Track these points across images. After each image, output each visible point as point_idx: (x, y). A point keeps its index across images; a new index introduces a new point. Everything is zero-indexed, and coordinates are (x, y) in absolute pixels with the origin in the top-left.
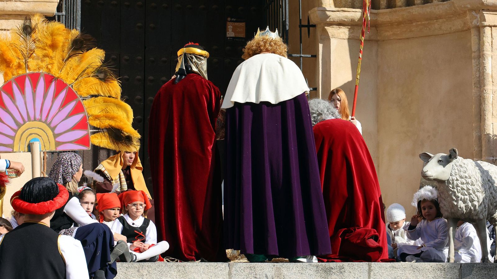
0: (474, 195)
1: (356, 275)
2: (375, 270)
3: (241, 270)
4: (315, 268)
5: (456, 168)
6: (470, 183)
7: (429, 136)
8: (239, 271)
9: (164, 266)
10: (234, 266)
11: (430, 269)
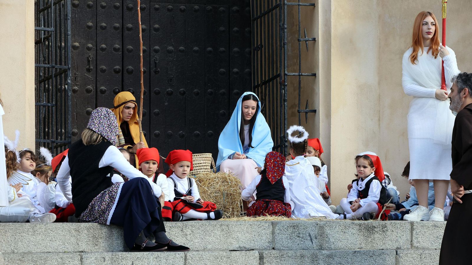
1: (399, 234)
2: (418, 229)
3: (284, 229)
4: (358, 227)
8: (283, 230)
9: (207, 225)
10: (277, 225)
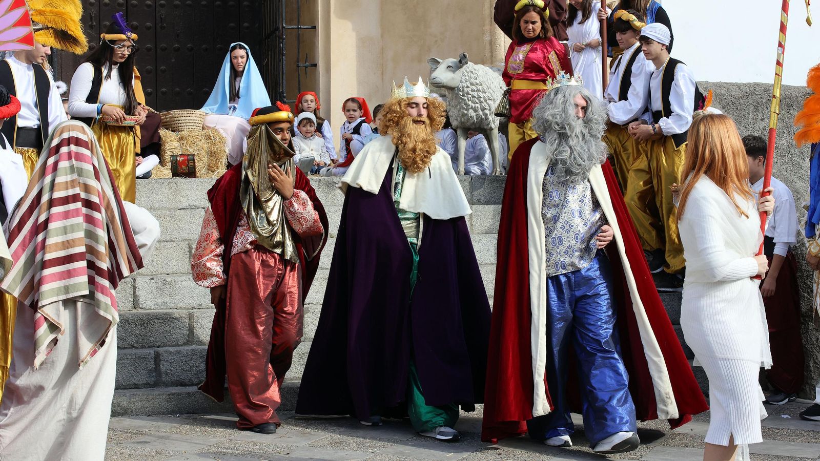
0: (485, 103)
5: (466, 74)
7: (436, 41)
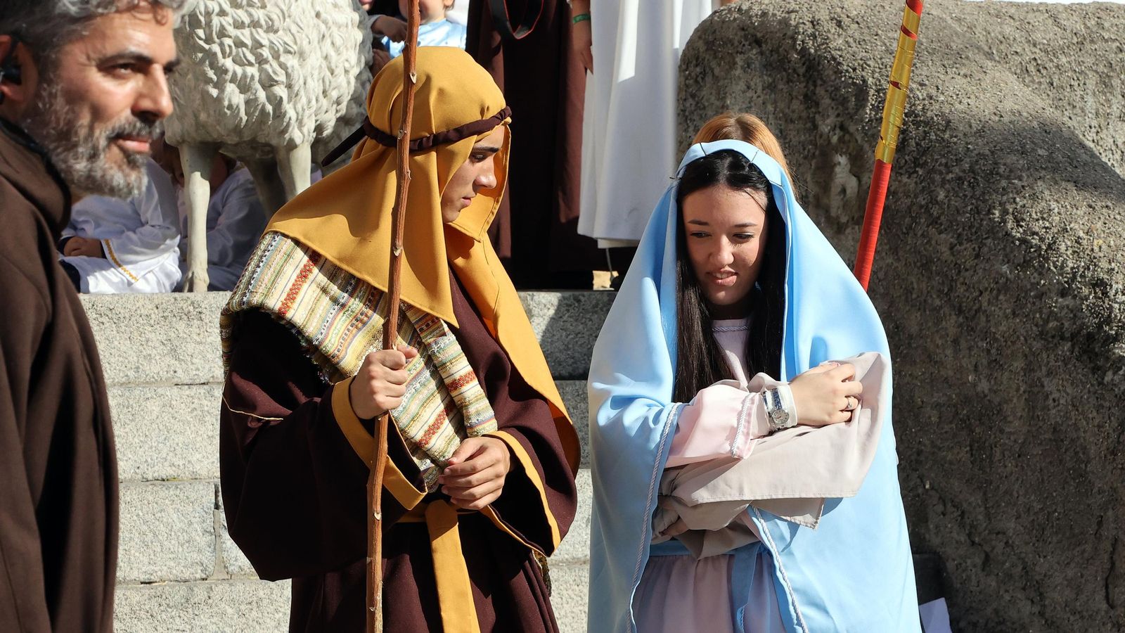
0: (275, 64)
6: (263, 22)
11: (153, 316)
